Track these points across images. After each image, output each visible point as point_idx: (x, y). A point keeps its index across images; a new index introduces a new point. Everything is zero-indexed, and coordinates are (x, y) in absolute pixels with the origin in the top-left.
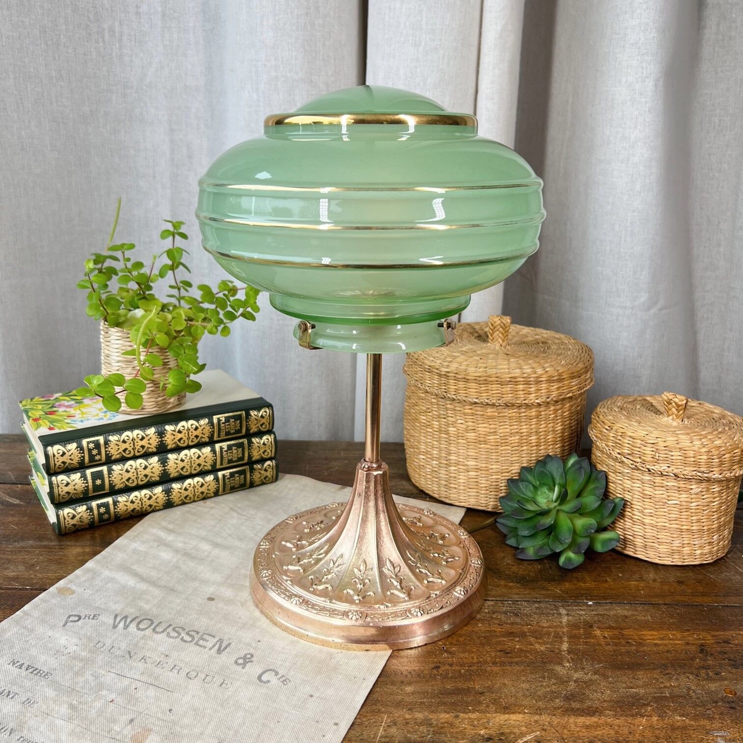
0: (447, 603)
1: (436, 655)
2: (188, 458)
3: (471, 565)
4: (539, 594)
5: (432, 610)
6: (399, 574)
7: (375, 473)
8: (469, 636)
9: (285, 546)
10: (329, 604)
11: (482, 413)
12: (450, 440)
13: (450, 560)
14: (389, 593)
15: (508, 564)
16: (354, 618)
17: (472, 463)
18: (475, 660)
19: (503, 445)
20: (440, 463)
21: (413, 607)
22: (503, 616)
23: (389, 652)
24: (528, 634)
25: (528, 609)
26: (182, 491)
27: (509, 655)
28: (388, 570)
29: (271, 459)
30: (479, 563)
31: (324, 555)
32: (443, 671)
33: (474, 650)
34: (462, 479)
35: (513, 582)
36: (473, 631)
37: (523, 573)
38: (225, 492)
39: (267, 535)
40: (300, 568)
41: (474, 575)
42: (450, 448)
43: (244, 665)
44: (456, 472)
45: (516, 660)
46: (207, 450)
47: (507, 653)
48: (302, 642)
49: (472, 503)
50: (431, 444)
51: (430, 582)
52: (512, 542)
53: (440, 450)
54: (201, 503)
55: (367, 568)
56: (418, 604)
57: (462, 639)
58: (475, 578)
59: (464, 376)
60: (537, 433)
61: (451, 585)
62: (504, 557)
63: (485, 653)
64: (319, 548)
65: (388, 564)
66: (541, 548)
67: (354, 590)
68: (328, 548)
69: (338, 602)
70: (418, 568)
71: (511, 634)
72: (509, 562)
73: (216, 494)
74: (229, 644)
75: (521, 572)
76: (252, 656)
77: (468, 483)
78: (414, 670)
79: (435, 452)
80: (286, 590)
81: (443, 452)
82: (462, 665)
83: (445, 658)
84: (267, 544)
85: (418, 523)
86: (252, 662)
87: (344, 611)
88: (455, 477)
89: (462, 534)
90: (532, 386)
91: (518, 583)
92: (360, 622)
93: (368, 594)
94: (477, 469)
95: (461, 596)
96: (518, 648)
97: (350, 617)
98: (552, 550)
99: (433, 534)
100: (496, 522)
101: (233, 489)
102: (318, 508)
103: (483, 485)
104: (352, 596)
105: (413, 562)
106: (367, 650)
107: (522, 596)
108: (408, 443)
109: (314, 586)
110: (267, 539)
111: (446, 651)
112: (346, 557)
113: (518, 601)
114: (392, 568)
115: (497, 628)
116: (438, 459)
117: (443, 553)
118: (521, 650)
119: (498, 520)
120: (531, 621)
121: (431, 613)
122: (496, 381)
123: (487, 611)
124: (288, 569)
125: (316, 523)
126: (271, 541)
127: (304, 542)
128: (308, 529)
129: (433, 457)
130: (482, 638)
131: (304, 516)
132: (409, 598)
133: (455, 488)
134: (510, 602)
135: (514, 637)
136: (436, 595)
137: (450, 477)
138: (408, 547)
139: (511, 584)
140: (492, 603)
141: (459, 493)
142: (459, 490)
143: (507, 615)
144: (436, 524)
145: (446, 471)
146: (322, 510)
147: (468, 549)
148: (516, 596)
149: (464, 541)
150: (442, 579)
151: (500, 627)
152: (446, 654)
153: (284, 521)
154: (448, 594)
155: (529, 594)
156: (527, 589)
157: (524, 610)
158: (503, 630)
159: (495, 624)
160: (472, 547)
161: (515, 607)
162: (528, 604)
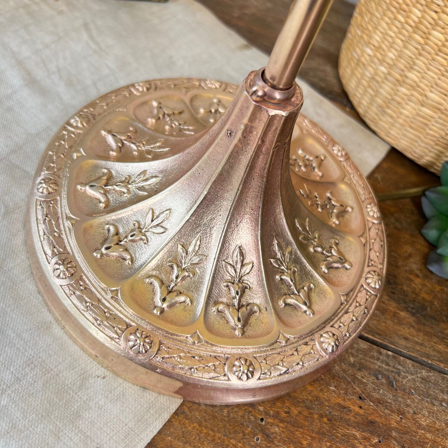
3: (362, 286)
4: (434, 350)
6: (245, 278)
7: (273, 112)
8: (308, 408)
10: (109, 298)
12: (423, 49)
13: (336, 265)
14: (214, 309)
15: (411, 272)
17: (434, 96)
20: (389, 74)
21: (240, 358)
22: (371, 379)
24: (394, 434)
25: (410, 377)
28: (232, 267)
30: (377, 287)
31: (146, 194)
34: (409, 110)
35: (406, 309)
36: (317, 398)
37: (426, 296)
39: (93, 104)
40: (102, 199)
42: (417, 61)
44: (405, 97)
49: (402, 145)
50: (390, 40)
51: (289, 305)
53: (400, 56)
55: (200, 253)
56: (250, 351)
62: (410, 256)
65: (236, 256)
67: (161, 284)
69: (124, 303)
70: (282, 272)
72: (414, 267)
75: (424, 295)
77: (413, 120)
79: (391, 55)
80: (59, 240)
81: (403, 61)
83: (256, 445)
84: (79, 125)
88: (399, 103)
89: (371, 214)
91: (413, 314)
92: (142, 358)
93: (182, 300)
99: (330, 199)
100: (423, 194)
103: (431, 132)
104: (154, 296)
105: (277, 261)
106: (144, 388)
107: (409, 345)
108: (359, 18)
109: (104, 249)
110: (80, 116)
111: (263, 431)
112: (174, 218)
114: (239, 266)
115: (354, 404)
116: (390, 67)
117: (331, 248)
119: (427, 193)
120: (408, 406)
121: (265, 378)
123: (352, 360)
124: (84, 193)
125: (170, 112)
126: (88, 122)
127: (133, 147)
128: (154, 121)
129: (384, 61)
130: (325, 420)
131: (161, 89)
132: (243, 333)
133: (392, 117)
134: (390, 353)
135: (372, 433)
136: (286, 342)
137: (393, 99)
138: (280, 235)
139: (403, 314)
140: (365, 347)
141: (393, 126)
142: (395, 122)
143: (378, 379)
144: (342, 180)
145: (393, 89)
146: (194, 87)
147: (370, 250)
148: (403, 342)
149: (369, 229)
150: (309, 307)
151: (359, 402)
152: (260, 437)
153: (127, 87)
154: (306, 344)
155: (422, 345)
156: (421, 334)
157: (404, 378)
158: (361, 412)
159: (354, 393)
160: (377, 247)
161: (394, 367)
162: (413, 366)
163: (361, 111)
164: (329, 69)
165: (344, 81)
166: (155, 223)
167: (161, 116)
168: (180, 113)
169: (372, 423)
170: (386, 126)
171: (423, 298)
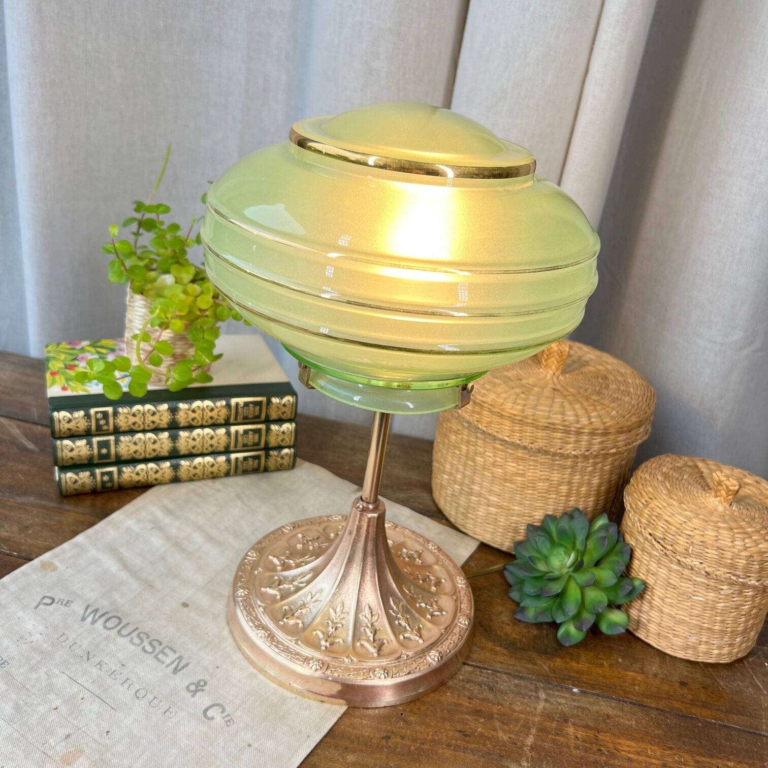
0: (416, 668)
1: (391, 722)
2: (201, 437)
3: (456, 625)
4: (524, 668)
5: (398, 674)
6: (376, 624)
7: (370, 515)
8: (432, 706)
9: (271, 562)
10: (293, 644)
11: (512, 452)
12: (475, 469)
13: (436, 614)
14: (358, 644)
15: (503, 622)
16: (314, 668)
17: (494, 499)
18: (430, 738)
19: (529, 488)
20: (462, 489)
21: (379, 667)
22: (477, 687)
23: (344, 708)
24: (496, 716)
25: (505, 684)
26: (191, 469)
27: (467, 739)
28: (366, 617)
29: (289, 447)
30: (467, 623)
31: (305, 584)
32: (392, 744)
33: (433, 724)
34: (481, 512)
35: (501, 646)
36: (439, 700)
37: (515, 636)
38: (236, 473)
39: (260, 542)
40: (278, 594)
41: (455, 638)
42: (474, 477)
43: (194, 693)
44: (477, 503)
45: (473, 746)
46: (222, 431)
47: (466, 736)
48: (261, 677)
49: (487, 539)
50: (455, 466)
51: (407, 638)
52: (515, 595)
53: (464, 476)
54: (209, 482)
55: (344, 611)
56: (385, 663)
57: (423, 708)
58: (456, 642)
59: (498, 411)
60: (570, 483)
61: (427, 647)
62: (501, 612)
63: (443, 730)
64: (303, 575)
65: (367, 610)
66: (542, 612)
67: (323, 633)
68: (311, 577)
69: (303, 645)
70: (399, 619)
71: (478, 713)
72: (505, 619)
73: (227, 474)
74: (187, 665)
75: (513, 635)
76: (206, 683)
77: (487, 518)
78: (363, 736)
79: (459, 476)
80: (257, 618)
81: (466, 479)
82: (415, 741)
83: (400, 728)
84: (255, 555)
85: (417, 560)
86: (203, 690)
87: (307, 657)
88: (474, 508)
89: (460, 581)
90: (572, 436)
91: (506, 648)
92: (319, 673)
93: (337, 641)
94: (499, 507)
95: (434, 662)
96: (479, 732)
97: (311, 665)
98: (552, 618)
99: (428, 576)
100: (505, 569)
101: (245, 472)
102: (320, 517)
103: (501, 524)
104: (320, 640)
105: (394, 611)
106: (322, 701)
107: (505, 666)
109: (285, 619)
110: (254, 549)
111: (403, 720)
112: (325, 593)
113: (498, 672)
114: (370, 616)
115: (465, 702)
116: (461, 484)
117: (432, 604)
118: (481, 735)
119: (508, 567)
120: (505, 700)
121: (396, 677)
122: (532, 424)
123: (461, 678)
124: (266, 592)
125: (311, 538)
126: (260, 552)
127: (291, 562)
128: (301, 545)
129: (456, 481)
130: (445, 711)
131: (302, 526)
132: (378, 654)
133: (473, 519)
134: (489, 672)
135: (480, 717)
136: (407, 657)
137: (469, 506)
138: (393, 595)
139: (498, 649)
140: (471, 669)
141: (476, 525)
142: (477, 522)
143: (481, 687)
144: (437, 563)
145: (467, 499)
146: (324, 521)
147: (461, 603)
148: (499, 665)
149: (460, 592)
150: (421, 637)
151: (469, 701)
152: (401, 723)
153: (280, 529)
154: (421, 658)
155: (514, 665)
156: (513, 659)
157: (501, 685)
158: (471, 706)
159: (464, 696)
160: (465, 600)
161: (493, 679)
162: (507, 678)
163: (452, 520)
164: (425, 495)
165: (437, 501)
166: (314, 599)
167: (305, 542)
168: (318, 538)
169: (479, 711)
170: (471, 526)
171: (514, 638)
